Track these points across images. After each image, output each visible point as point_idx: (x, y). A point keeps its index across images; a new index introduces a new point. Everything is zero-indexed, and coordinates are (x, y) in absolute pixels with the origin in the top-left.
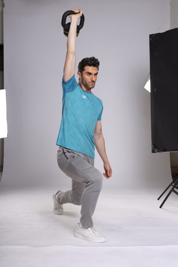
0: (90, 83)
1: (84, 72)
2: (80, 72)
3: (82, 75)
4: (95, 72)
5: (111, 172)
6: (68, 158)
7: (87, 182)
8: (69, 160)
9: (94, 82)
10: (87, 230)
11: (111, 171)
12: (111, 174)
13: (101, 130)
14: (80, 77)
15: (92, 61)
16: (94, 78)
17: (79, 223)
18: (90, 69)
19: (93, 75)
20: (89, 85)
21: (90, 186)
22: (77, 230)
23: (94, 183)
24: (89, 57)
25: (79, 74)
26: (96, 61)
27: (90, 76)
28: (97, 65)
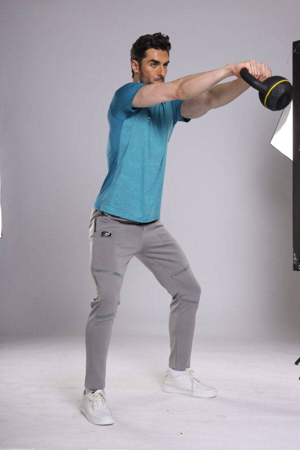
0: (156, 80)
1: (145, 60)
2: (136, 60)
3: (140, 66)
4: (163, 61)
9: (163, 79)
14: (136, 71)
15: (160, 40)
16: (163, 71)
18: (154, 54)
19: (162, 66)
24: (151, 33)
25: (134, 64)
26: (167, 40)
27: (155, 67)
28: (168, 48)
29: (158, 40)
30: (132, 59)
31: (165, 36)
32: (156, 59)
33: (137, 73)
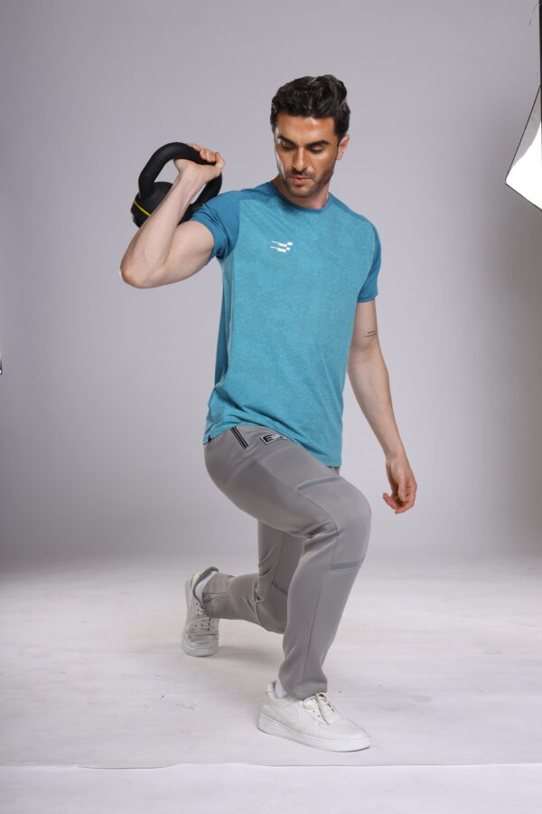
0: (291, 176)
5: (412, 489)
6: (244, 445)
7: (314, 532)
8: (248, 448)
10: (301, 702)
11: (411, 484)
12: (412, 496)
13: (374, 333)
17: (274, 685)
19: (301, 150)
21: (325, 547)
22: (266, 707)
23: (337, 534)
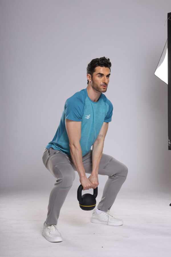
0: (101, 86)
1: (95, 74)
2: (90, 74)
3: (92, 77)
4: (106, 73)
9: (106, 85)
14: (90, 80)
15: (103, 61)
18: (101, 69)
19: (105, 77)
20: (100, 89)
24: (99, 57)
25: (88, 76)
26: (108, 61)
27: (101, 78)
28: (109, 66)
29: (102, 61)
30: (87, 73)
31: (107, 59)
32: (102, 73)
33: (91, 82)
